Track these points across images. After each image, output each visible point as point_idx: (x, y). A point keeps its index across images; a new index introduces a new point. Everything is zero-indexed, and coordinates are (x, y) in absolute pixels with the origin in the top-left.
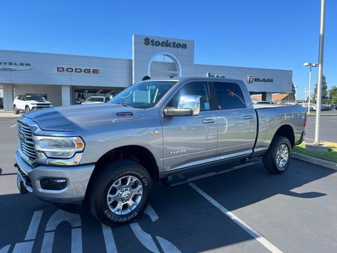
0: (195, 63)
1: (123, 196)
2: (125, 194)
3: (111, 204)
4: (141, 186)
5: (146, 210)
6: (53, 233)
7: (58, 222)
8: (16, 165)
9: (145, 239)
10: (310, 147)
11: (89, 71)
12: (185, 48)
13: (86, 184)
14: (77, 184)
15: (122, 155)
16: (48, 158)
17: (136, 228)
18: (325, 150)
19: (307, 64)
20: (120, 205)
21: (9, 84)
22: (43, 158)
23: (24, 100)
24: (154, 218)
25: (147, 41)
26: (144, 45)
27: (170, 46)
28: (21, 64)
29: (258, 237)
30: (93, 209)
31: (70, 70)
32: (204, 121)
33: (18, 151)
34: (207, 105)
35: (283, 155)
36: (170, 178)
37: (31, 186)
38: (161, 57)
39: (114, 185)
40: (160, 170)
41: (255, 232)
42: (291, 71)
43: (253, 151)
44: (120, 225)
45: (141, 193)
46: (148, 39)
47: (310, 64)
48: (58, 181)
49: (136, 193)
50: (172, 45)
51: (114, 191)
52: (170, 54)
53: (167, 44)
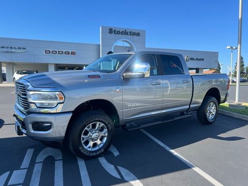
0: (146, 47)
1: (93, 137)
2: (94, 136)
3: (84, 143)
4: (106, 130)
5: (111, 147)
6: (42, 164)
7: (45, 157)
8: (14, 115)
9: (110, 169)
10: (232, 105)
11: (68, 53)
12: (139, 36)
13: (65, 128)
14: (59, 127)
15: (92, 107)
16: (38, 107)
17: (103, 161)
18: (243, 108)
19: (229, 47)
20: (91, 144)
21: (10, 63)
23: (21, 74)
24: (116, 153)
25: (111, 31)
26: (109, 34)
27: (128, 35)
28: (19, 48)
29: (194, 167)
30: (71, 146)
31: (54, 52)
32: (153, 83)
33: (16, 105)
34: (155, 72)
35: (211, 111)
36: (128, 125)
37: (25, 129)
38: (121, 42)
39: (86, 128)
40: (121, 117)
41: (191, 163)
42: (217, 53)
43: (190, 106)
44: (91, 159)
45: (107, 135)
46: (112, 29)
47: (231, 48)
48: (45, 124)
49: (103, 135)
50: (129, 33)
51: (86, 133)
52: (128, 41)
53: (125, 33)
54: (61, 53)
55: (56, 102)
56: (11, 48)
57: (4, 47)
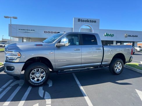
0: (100, 29)
1: (36, 76)
3: (32, 78)
4: (45, 73)
6: (12, 87)
9: (41, 92)
12: (96, 22)
15: (41, 61)
16: (9, 59)
20: (36, 79)
21: (28, 38)
25: (79, 20)
26: (78, 22)
27: (89, 22)
28: (31, 30)
31: (49, 32)
32: (75, 49)
35: (119, 67)
36: (59, 71)
38: (85, 26)
40: (54, 67)
41: (86, 94)
43: (101, 64)
44: (35, 87)
45: (45, 75)
46: (80, 19)
49: (43, 75)
50: (89, 21)
52: (88, 25)
53: (87, 21)
55: (17, 57)
56: (28, 30)
57: (24, 30)
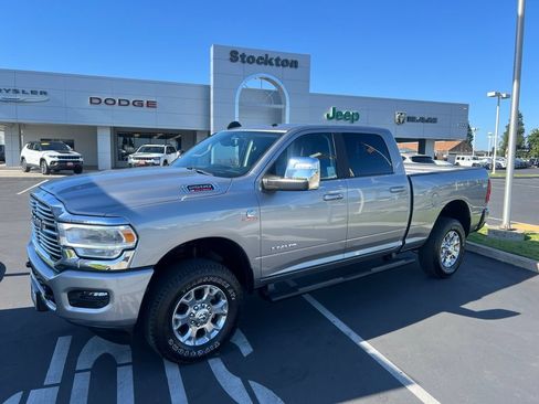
0: (311, 91)
1: (197, 316)
2: (200, 314)
3: (178, 330)
4: (224, 301)
5: (234, 338)
6: (89, 373)
7: (96, 355)
8: (29, 265)
9: (232, 384)
10: (494, 232)
11: (141, 104)
12: (296, 67)
13: (140, 298)
14: (127, 297)
16: (81, 257)
17: (218, 367)
18: (518, 238)
19: (493, 94)
21: (14, 124)
22: (72, 257)
23: (37, 149)
24: (246, 350)
25: (234, 56)
26: (229, 62)
27: (271, 64)
28: (32, 92)
29: (410, 383)
30: (151, 338)
31: (110, 102)
32: (327, 197)
33: (31, 243)
34: (331, 170)
35: (451, 249)
36: (271, 287)
37: (54, 301)
38: (257, 82)
39: (183, 300)
40: (256, 275)
41: (404, 374)
42: (467, 106)
43: (404, 243)
44: (192, 362)
45: (226, 311)
46: (237, 53)
47: (498, 95)
48: (96, 294)
49: (219, 312)
50: (273, 62)
51: (183, 309)
52: (270, 77)
53: (265, 61)
54: (123, 103)
55: (118, 247)
56: (16, 92)
